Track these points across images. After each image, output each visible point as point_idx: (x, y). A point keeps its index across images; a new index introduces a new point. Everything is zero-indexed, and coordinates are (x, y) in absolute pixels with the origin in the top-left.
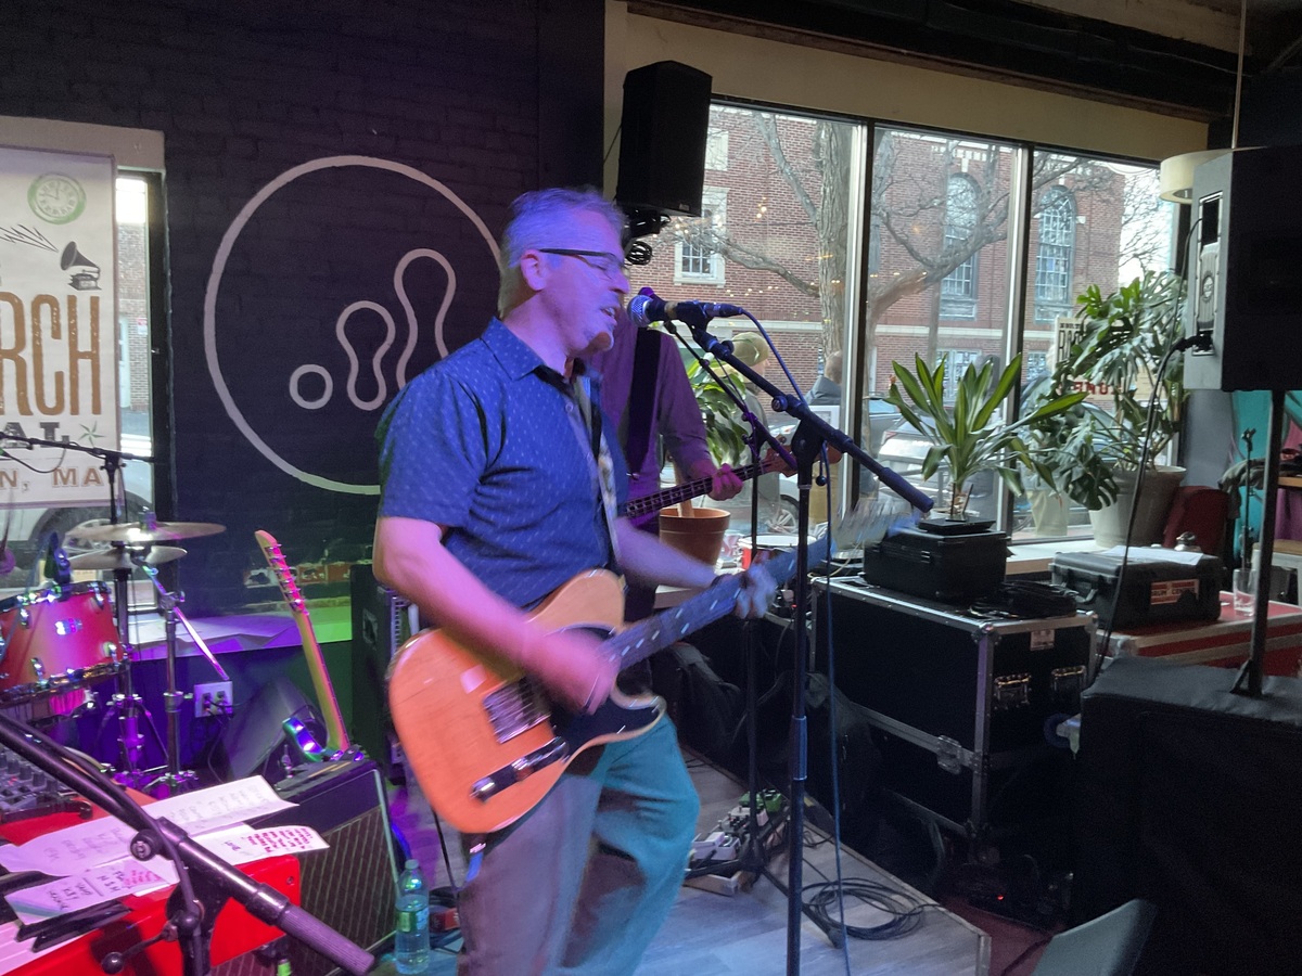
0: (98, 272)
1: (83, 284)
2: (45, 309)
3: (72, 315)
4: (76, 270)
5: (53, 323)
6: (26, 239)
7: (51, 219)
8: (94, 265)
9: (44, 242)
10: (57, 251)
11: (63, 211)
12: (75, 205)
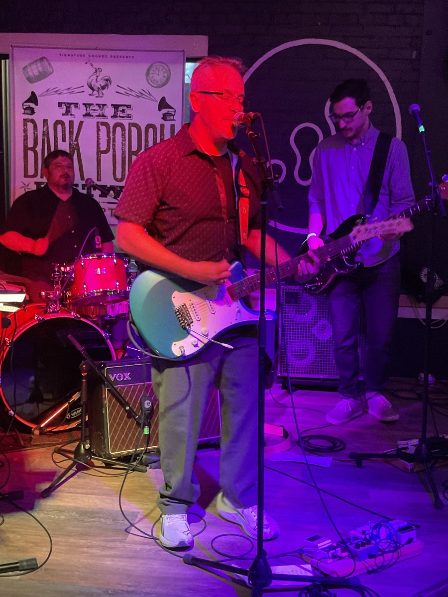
0: (175, 112)
1: (168, 118)
2: (151, 130)
3: (162, 134)
4: (165, 111)
5: (154, 138)
6: (144, 96)
7: (155, 85)
8: (172, 108)
9: (152, 97)
10: (157, 102)
11: (161, 81)
12: (166, 78)
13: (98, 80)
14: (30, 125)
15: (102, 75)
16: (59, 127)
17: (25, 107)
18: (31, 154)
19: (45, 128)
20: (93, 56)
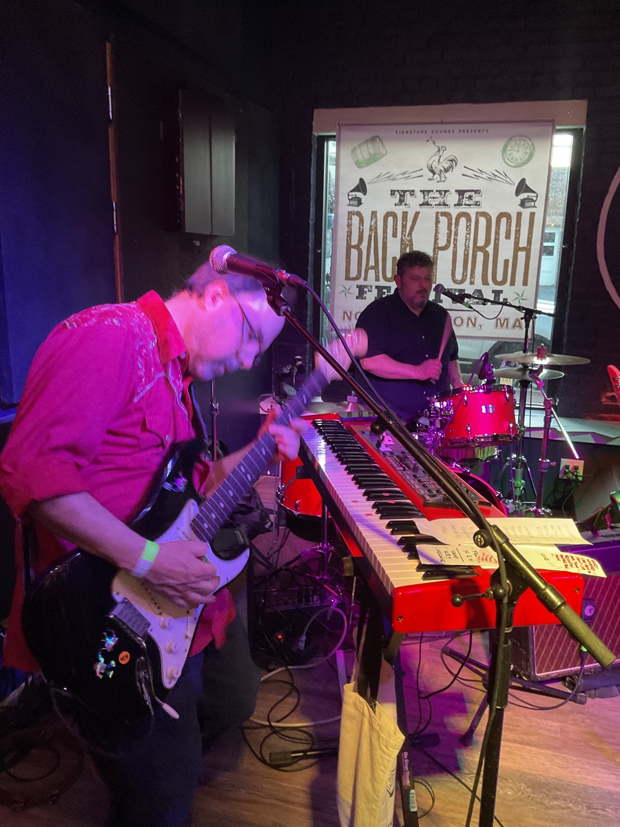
0: (537, 197)
1: (527, 204)
2: (504, 220)
3: (518, 224)
4: (524, 196)
5: (507, 230)
6: (498, 179)
7: (512, 165)
8: (534, 192)
9: (508, 180)
10: (514, 184)
11: (521, 159)
12: (528, 154)
13: (441, 161)
14: (355, 219)
15: (446, 155)
16: (390, 219)
17: (350, 198)
18: (354, 252)
19: (373, 222)
20: (437, 132)
